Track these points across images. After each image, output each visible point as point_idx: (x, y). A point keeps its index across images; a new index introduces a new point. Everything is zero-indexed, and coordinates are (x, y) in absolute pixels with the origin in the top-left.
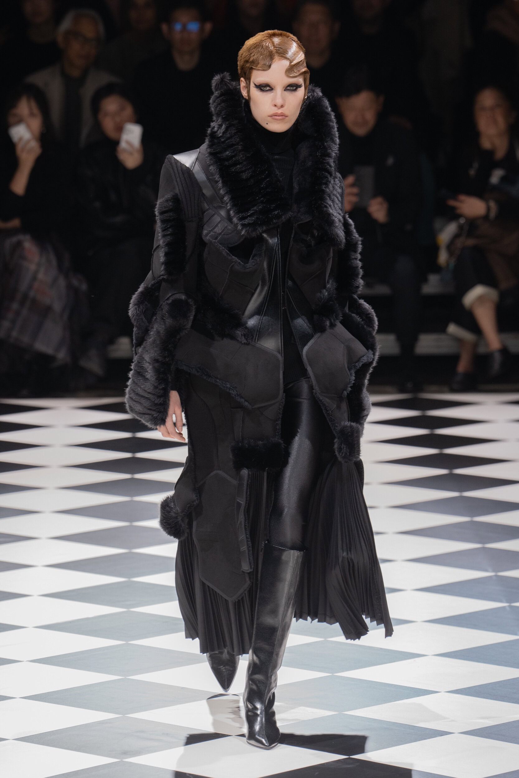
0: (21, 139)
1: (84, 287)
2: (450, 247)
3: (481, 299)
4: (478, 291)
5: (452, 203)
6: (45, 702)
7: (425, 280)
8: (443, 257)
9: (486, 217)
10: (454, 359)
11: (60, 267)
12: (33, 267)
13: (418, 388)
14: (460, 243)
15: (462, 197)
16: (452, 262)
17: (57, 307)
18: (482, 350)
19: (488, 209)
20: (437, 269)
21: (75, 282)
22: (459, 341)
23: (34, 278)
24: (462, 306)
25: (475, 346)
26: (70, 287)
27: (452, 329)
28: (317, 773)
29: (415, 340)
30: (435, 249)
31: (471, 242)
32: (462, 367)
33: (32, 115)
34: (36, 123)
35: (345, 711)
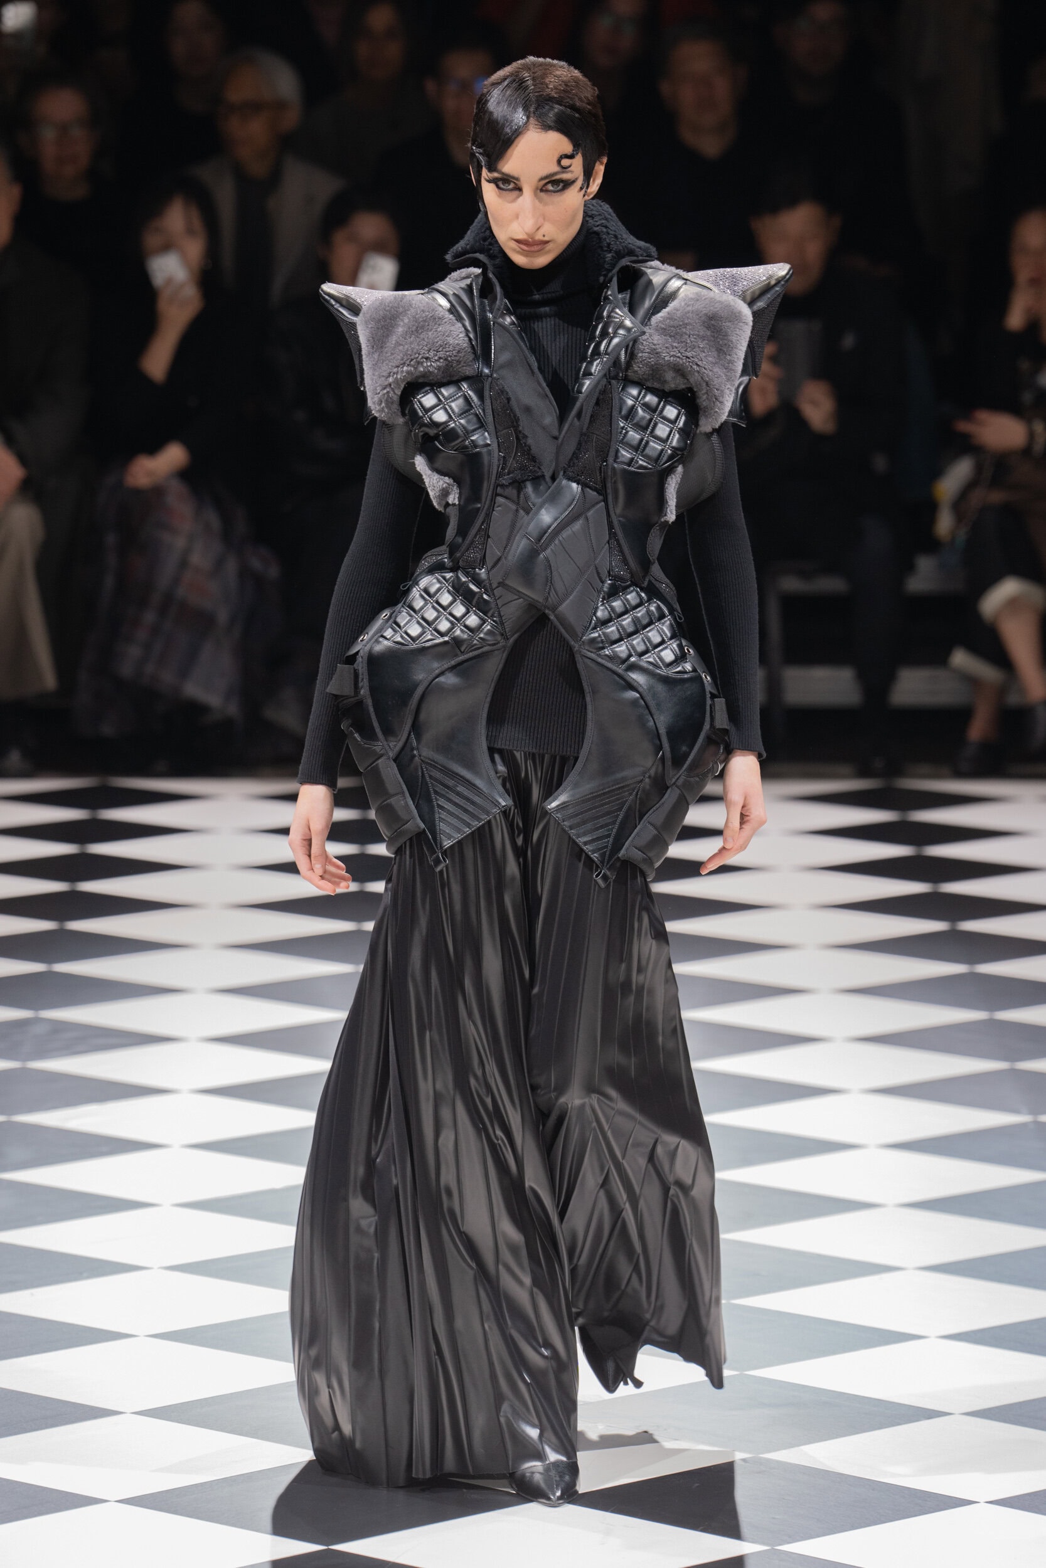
0: (169, 281)
1: (273, 572)
2: (959, 504)
3: (1013, 603)
4: (1008, 589)
5: (963, 426)
6: (192, 1343)
7: (909, 567)
8: (945, 523)
9: (1026, 451)
10: (960, 716)
11: (227, 535)
12: (180, 542)
13: (895, 770)
14: (977, 498)
15: (983, 416)
16: (962, 535)
17: (223, 616)
18: (1013, 699)
19: (1031, 436)
20: (931, 545)
21: (256, 564)
22: (972, 681)
23: (184, 564)
24: (976, 616)
25: (1002, 691)
26: (245, 573)
27: (960, 658)
28: (697, 1485)
29: (889, 679)
30: (931, 507)
31: (997, 497)
32: (977, 730)
33: (190, 231)
34: (195, 248)
35: (749, 1370)
